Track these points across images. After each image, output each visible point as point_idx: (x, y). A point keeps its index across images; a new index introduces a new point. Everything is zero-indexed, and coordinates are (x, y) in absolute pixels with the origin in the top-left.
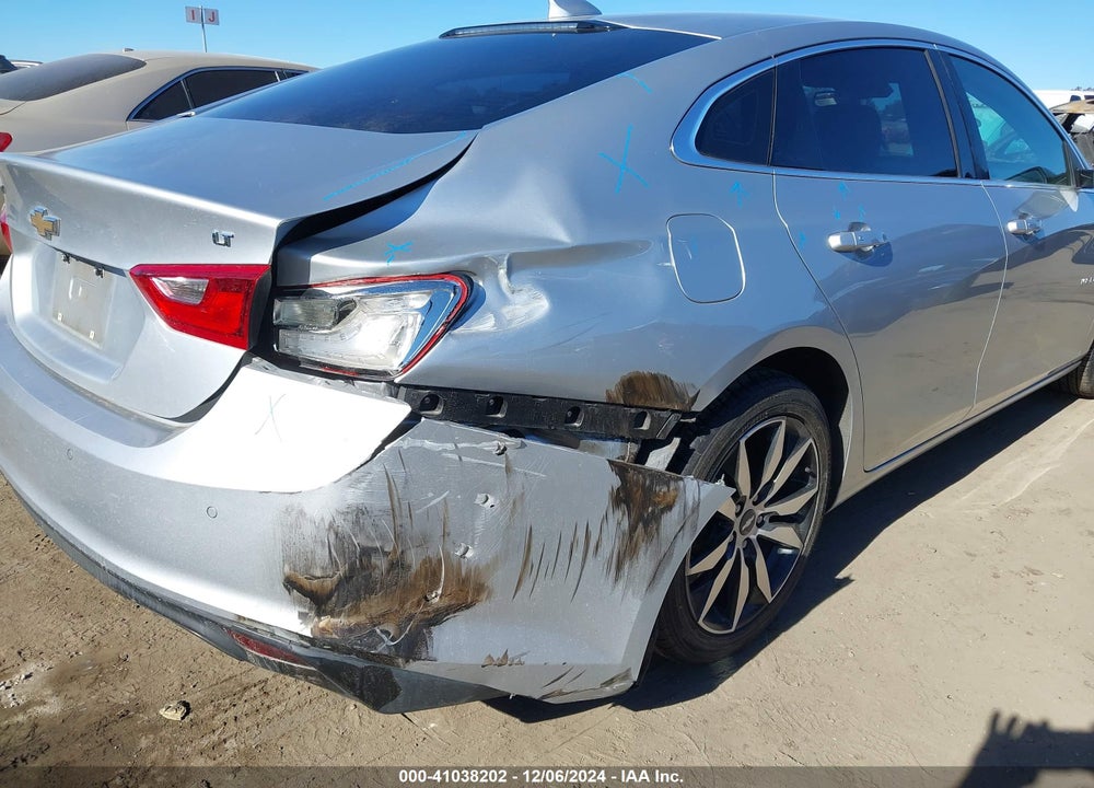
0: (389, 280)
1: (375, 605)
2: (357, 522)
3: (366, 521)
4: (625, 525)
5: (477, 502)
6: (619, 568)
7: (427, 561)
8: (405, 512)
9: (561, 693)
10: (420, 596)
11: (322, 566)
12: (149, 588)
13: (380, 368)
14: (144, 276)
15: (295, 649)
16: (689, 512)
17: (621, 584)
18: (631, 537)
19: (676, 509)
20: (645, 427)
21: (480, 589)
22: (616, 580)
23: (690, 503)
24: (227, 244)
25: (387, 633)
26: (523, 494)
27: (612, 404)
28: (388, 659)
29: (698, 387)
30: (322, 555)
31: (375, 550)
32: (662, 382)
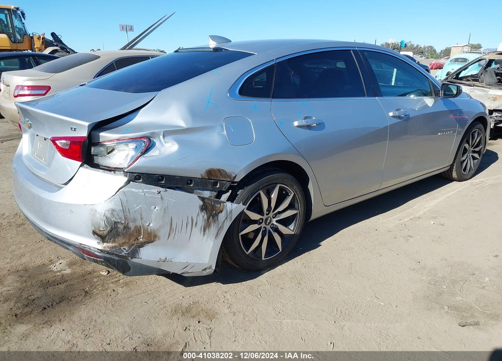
0: (124, 140)
1: (120, 240)
2: (112, 214)
3: (115, 213)
4: (206, 217)
5: (152, 208)
6: (204, 231)
7: (136, 227)
8: (127, 211)
9: (187, 273)
10: (135, 238)
11: (103, 228)
12: (56, 236)
13: (120, 167)
14: (54, 140)
15: (96, 253)
16: (228, 213)
17: (205, 236)
18: (208, 221)
19: (224, 212)
20: (218, 187)
21: (155, 236)
22: (204, 235)
23: (229, 210)
24: (75, 130)
25: (125, 249)
26: (168, 207)
27: (204, 179)
28: (125, 257)
29: (236, 173)
30: (102, 224)
31: (119, 222)
32: (222, 171)
